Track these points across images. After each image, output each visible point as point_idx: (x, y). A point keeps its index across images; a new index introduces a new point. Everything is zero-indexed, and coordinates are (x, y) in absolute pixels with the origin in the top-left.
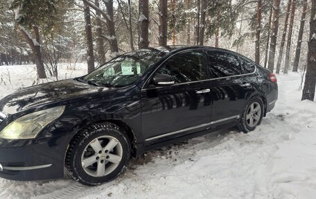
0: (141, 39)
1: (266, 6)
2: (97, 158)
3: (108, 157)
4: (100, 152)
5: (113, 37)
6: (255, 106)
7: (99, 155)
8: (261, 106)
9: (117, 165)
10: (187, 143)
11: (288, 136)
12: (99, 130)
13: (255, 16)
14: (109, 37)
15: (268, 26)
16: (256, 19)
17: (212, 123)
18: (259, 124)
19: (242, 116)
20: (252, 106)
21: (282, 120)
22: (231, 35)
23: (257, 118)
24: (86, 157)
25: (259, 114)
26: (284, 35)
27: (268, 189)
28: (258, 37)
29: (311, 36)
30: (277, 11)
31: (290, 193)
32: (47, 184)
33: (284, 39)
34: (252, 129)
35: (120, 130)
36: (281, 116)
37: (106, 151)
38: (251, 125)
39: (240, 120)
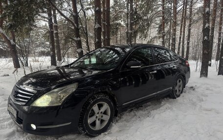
0: (97, 40)
1: (167, 20)
2: (97, 117)
3: (102, 117)
4: (98, 113)
5: (79, 39)
6: (179, 81)
7: (98, 115)
8: (183, 81)
9: (107, 122)
10: (142, 106)
11: (203, 99)
12: (99, 98)
13: (161, 26)
14: (75, 39)
15: (169, 32)
16: (161, 27)
17: (158, 92)
18: (182, 93)
19: (173, 88)
20: (178, 81)
21: (194, 90)
22: (145, 37)
23: (181, 89)
24: (90, 117)
25: (182, 86)
26: (180, 38)
27: (204, 130)
28: (163, 39)
29: (204, 38)
30: (175, 23)
31: (219, 131)
32: (61, 138)
33: (180, 40)
34: (179, 96)
35: (109, 98)
36: (192, 87)
37: (101, 112)
38: (178, 93)
39: (172, 91)
